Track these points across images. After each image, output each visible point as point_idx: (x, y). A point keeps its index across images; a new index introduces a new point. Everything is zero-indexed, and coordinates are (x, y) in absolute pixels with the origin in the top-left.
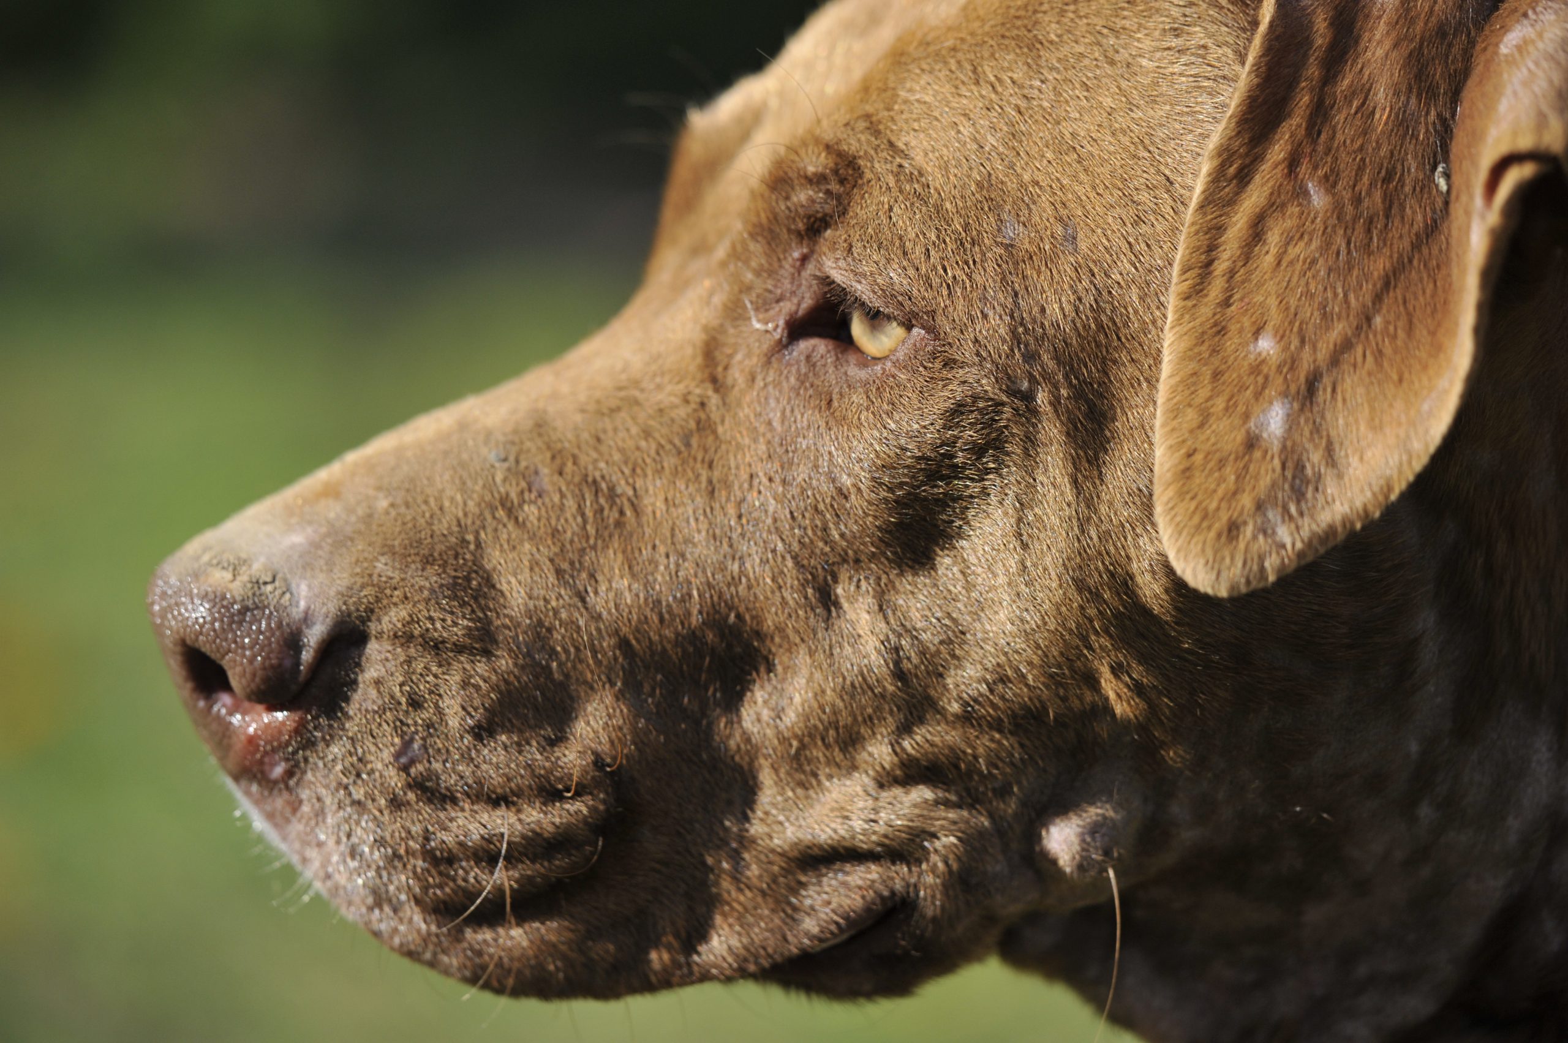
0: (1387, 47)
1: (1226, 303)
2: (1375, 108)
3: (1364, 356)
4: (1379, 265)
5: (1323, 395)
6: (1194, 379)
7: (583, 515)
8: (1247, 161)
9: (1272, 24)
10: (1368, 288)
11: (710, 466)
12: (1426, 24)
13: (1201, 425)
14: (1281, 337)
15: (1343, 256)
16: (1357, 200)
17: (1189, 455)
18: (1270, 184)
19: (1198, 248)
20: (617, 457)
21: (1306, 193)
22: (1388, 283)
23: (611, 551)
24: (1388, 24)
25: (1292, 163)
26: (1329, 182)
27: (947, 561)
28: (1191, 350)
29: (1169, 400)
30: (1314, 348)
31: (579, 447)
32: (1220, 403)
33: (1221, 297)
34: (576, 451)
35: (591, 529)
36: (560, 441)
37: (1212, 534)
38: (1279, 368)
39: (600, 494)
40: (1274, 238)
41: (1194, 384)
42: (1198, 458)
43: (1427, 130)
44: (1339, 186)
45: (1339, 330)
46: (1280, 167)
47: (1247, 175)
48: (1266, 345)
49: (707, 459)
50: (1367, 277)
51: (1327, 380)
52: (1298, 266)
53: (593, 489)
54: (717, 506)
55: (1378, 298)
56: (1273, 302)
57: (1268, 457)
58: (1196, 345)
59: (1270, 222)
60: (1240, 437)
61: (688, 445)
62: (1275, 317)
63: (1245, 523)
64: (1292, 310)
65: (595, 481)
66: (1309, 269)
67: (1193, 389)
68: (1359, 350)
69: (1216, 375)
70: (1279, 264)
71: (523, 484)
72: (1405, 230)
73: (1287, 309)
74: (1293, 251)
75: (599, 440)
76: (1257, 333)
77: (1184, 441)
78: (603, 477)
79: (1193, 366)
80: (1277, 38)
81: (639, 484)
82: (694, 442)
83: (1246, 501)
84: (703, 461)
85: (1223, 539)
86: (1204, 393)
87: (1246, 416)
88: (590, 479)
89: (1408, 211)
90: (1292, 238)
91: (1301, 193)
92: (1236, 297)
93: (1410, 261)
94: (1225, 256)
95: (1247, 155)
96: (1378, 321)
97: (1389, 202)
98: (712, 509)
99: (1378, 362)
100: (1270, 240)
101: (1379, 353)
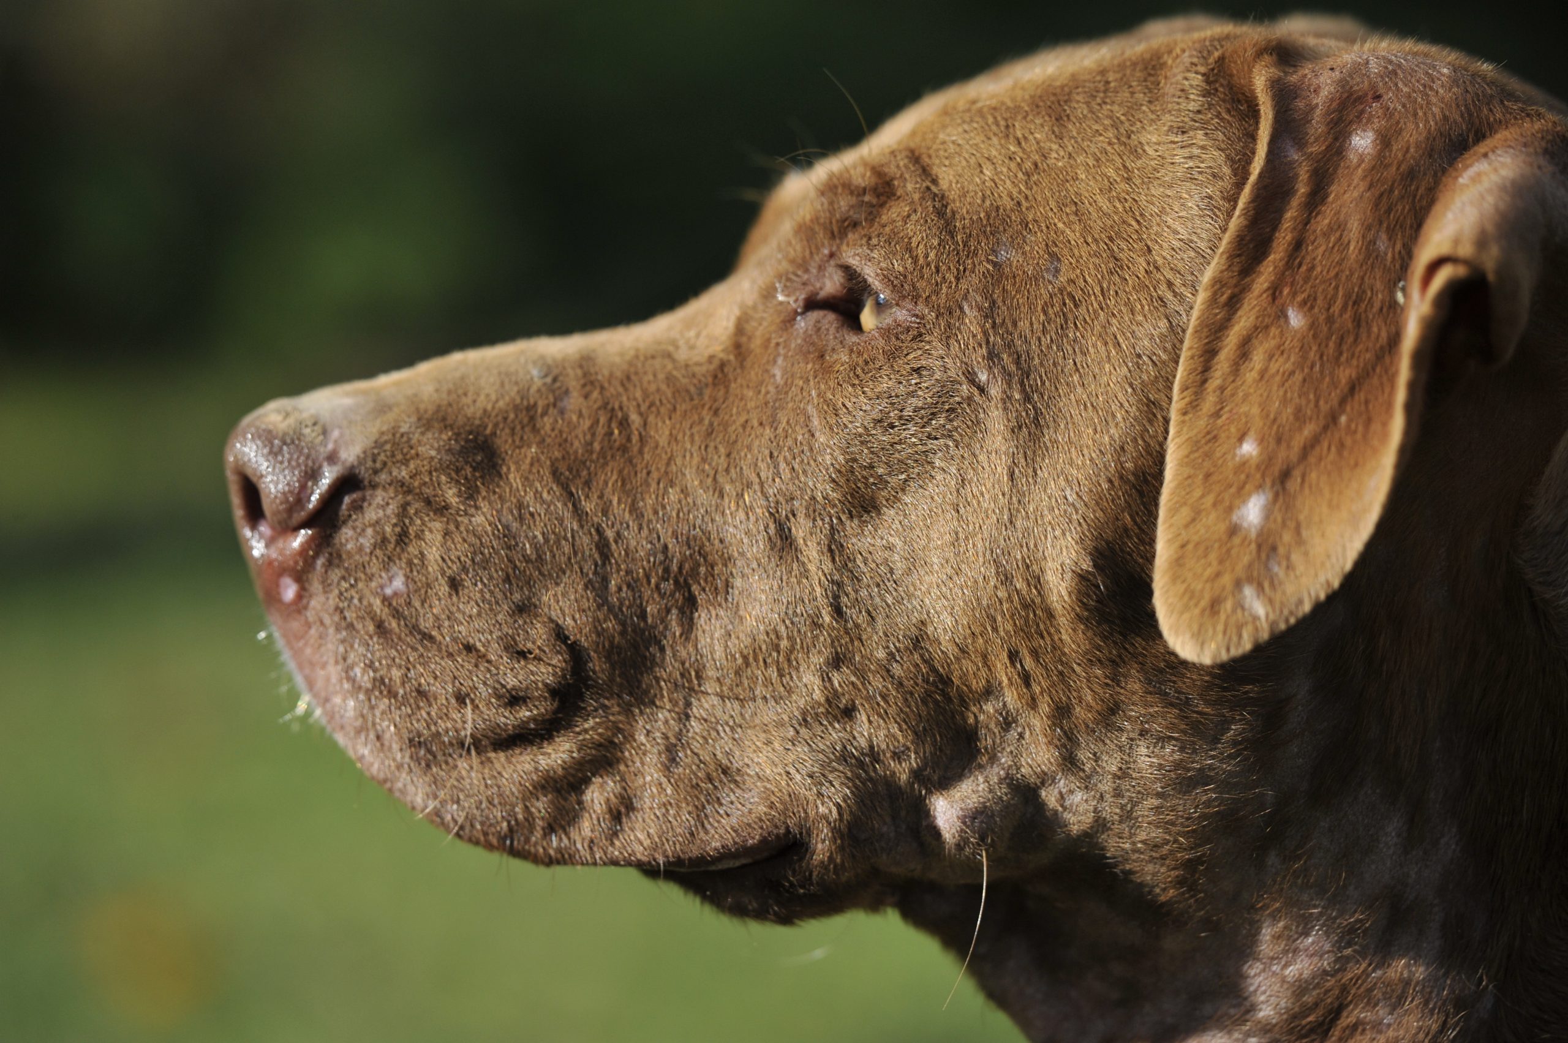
0: (1361, 190)
1: (1217, 414)
2: (1349, 242)
3: (1329, 448)
4: (1345, 374)
5: (1293, 485)
6: (1190, 481)
7: (593, 435)
8: (1237, 290)
9: (1260, 175)
10: (1335, 396)
11: (716, 413)
12: (1398, 169)
13: (1193, 520)
14: (1261, 441)
15: (1317, 368)
16: (1330, 320)
17: (1183, 546)
18: (1257, 308)
19: (1196, 369)
20: (638, 394)
21: (1286, 317)
22: (1353, 388)
23: (609, 468)
24: (1364, 171)
25: (1274, 291)
26: (1306, 306)
27: (892, 512)
28: (1187, 456)
29: (1170, 500)
30: (1289, 447)
31: (610, 383)
32: (1209, 500)
33: (1213, 410)
34: (606, 385)
35: (597, 446)
36: (596, 373)
37: (1197, 611)
38: (1258, 467)
39: (614, 420)
40: (1258, 358)
41: (1189, 485)
42: (1190, 547)
43: (1394, 255)
44: (1316, 310)
45: (1309, 430)
46: (1265, 295)
47: (1237, 302)
48: (1249, 448)
49: (714, 407)
50: (1334, 384)
51: (1297, 473)
52: (1278, 378)
53: (609, 415)
54: (712, 445)
55: (1343, 402)
56: (1255, 410)
57: (1246, 543)
58: (1192, 452)
59: (1255, 342)
60: (1222, 527)
61: (701, 394)
62: (1258, 423)
63: (1225, 599)
64: (1272, 416)
65: (613, 409)
66: (1287, 380)
67: (1188, 490)
68: (1325, 445)
69: (1208, 476)
70: (1262, 377)
71: (552, 399)
72: (1371, 345)
73: (1268, 416)
74: (1274, 367)
75: (628, 378)
76: (1241, 439)
77: (1179, 535)
78: (621, 408)
79: (1187, 471)
80: (1265, 187)
81: (651, 419)
82: (707, 392)
83: (1227, 580)
84: (710, 408)
85: (1207, 612)
86: (1198, 493)
87: (1230, 509)
88: (610, 407)
89: (1375, 329)
90: (1273, 355)
91: (1282, 315)
92: (1227, 409)
93: (1374, 370)
94: (1218, 374)
95: (1236, 286)
96: (1343, 419)
97: (1357, 321)
98: (706, 447)
99: (1340, 453)
100: (1255, 358)
101: (1341, 445)
